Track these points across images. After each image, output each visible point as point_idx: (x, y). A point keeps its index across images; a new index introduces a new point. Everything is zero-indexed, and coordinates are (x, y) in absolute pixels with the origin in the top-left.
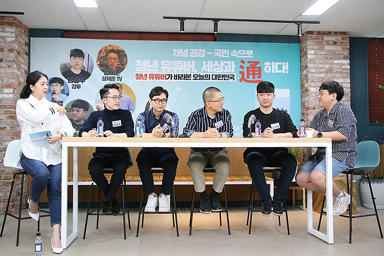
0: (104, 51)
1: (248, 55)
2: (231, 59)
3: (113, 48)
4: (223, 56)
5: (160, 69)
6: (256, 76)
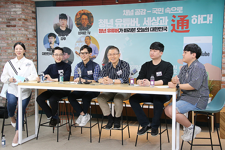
0: (79, 15)
1: (178, 11)
2: (165, 15)
3: (84, 12)
4: (159, 13)
5: (115, 26)
6: (184, 27)
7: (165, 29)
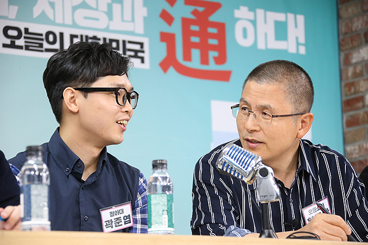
6: (211, 54)
7: (136, 52)
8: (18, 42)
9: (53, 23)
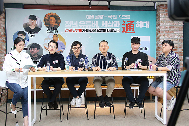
0: (47, 16)
1: (127, 18)
2: (118, 20)
3: (52, 14)
4: (113, 18)
5: (79, 26)
6: (131, 29)
7: (118, 30)
8: (99, 31)
9: (105, 28)
